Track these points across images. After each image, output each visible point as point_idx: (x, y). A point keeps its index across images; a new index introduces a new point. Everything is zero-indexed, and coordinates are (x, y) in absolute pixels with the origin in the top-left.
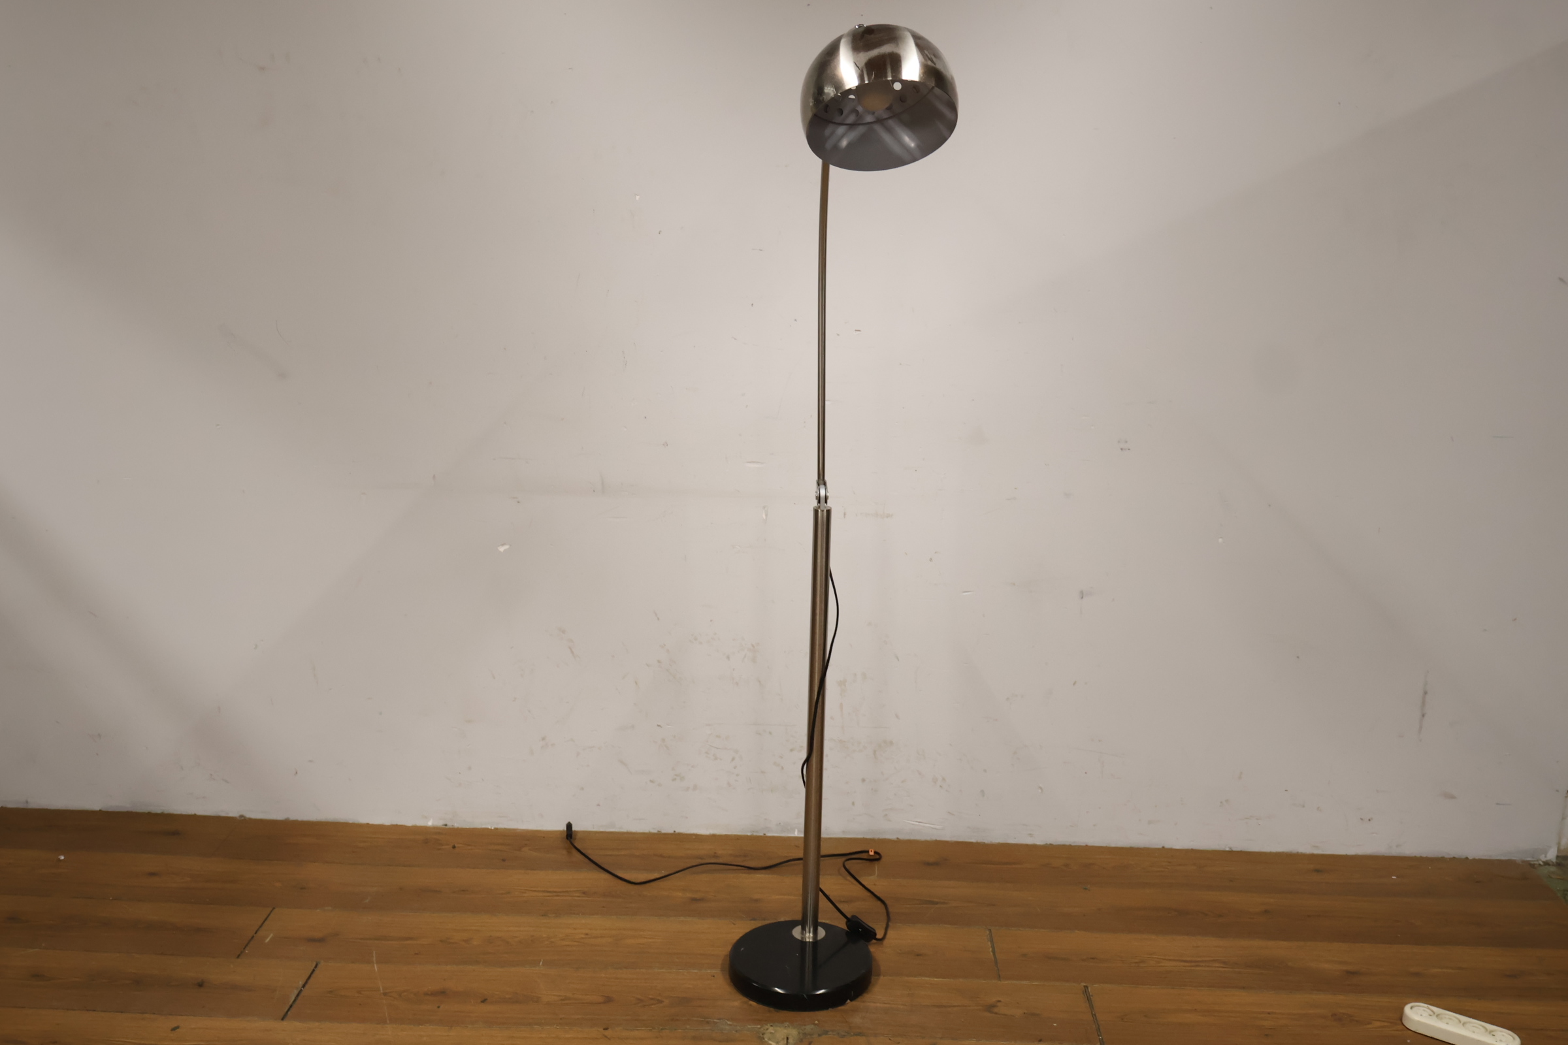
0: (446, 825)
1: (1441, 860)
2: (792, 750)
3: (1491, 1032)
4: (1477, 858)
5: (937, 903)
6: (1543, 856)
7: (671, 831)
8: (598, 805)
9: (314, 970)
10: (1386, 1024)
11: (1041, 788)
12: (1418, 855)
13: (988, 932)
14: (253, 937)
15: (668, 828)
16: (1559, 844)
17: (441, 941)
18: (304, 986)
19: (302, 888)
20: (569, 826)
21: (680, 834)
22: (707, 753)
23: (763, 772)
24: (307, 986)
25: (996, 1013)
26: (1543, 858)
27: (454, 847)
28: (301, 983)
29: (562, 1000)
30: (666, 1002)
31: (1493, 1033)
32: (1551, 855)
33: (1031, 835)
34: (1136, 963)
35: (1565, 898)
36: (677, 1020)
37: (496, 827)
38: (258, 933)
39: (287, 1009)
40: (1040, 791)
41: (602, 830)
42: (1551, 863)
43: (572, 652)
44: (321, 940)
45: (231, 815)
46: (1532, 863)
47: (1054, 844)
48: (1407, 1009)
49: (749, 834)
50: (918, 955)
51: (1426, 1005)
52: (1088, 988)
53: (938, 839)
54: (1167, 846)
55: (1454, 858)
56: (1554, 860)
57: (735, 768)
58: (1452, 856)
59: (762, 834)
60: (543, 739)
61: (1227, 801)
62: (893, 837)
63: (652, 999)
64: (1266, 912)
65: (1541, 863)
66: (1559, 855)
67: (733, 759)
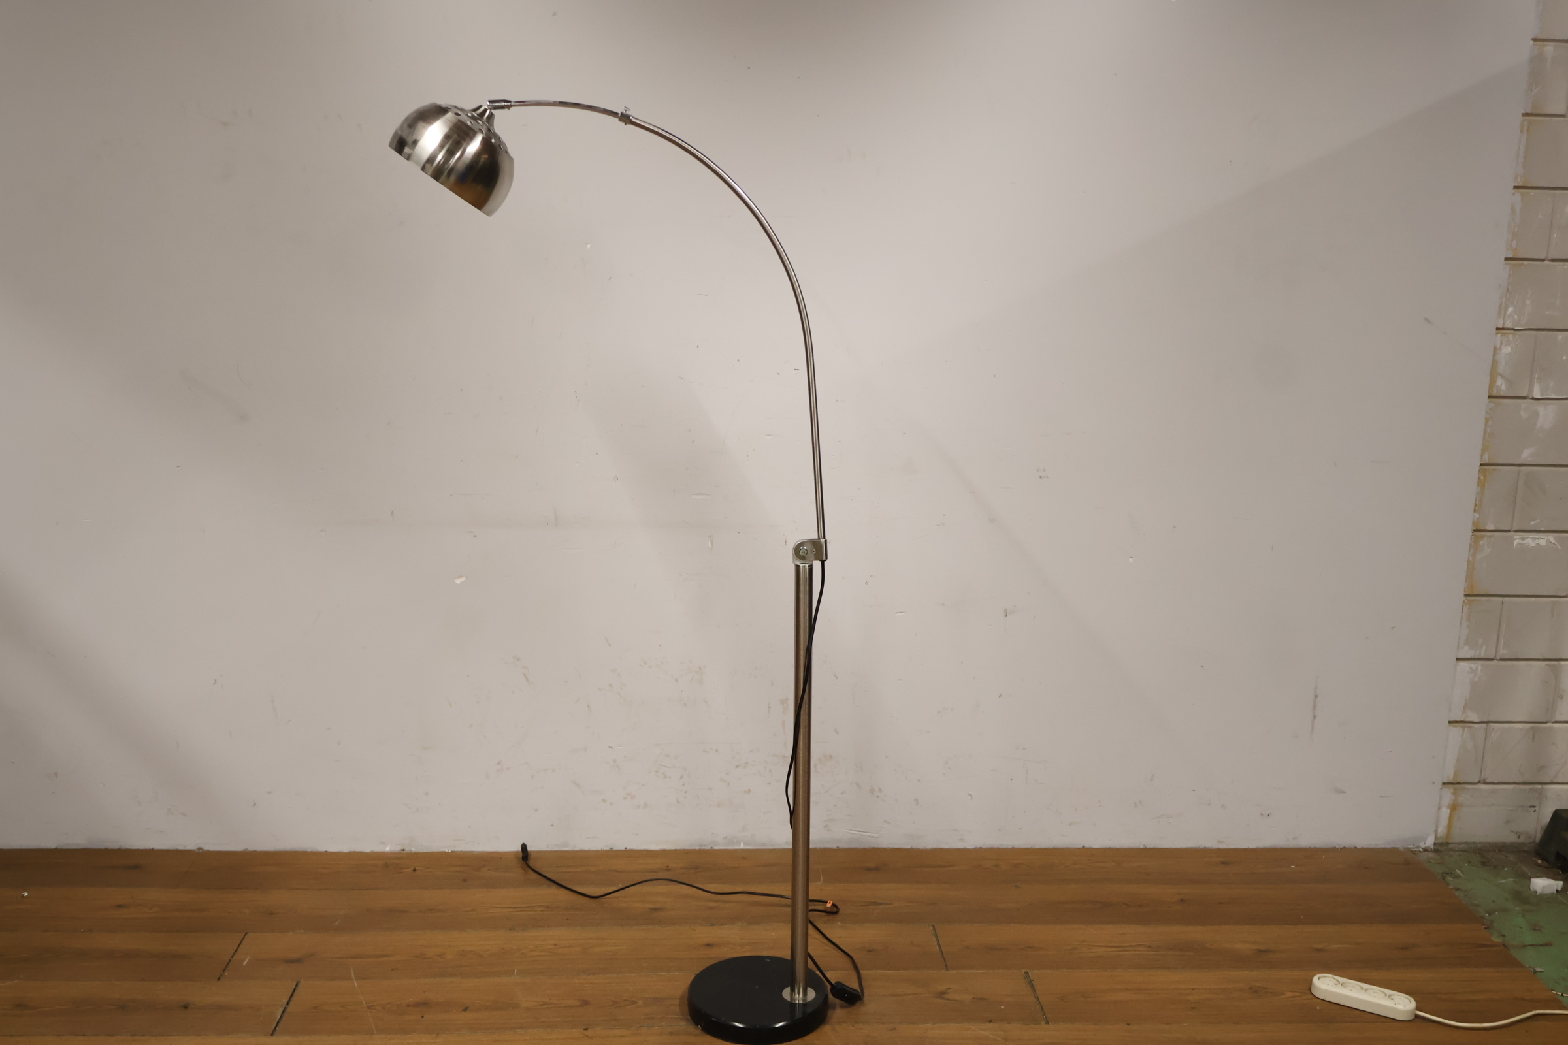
0: (404, 850)
1: (1334, 850)
2: (737, 767)
3: (1390, 996)
4: (1365, 847)
5: (881, 904)
6: (1423, 843)
7: (622, 848)
8: (552, 825)
9: (295, 989)
10: (1297, 994)
11: (970, 795)
12: (1312, 847)
13: (932, 928)
14: (230, 961)
15: (620, 845)
16: (1436, 831)
17: (416, 957)
18: (288, 1004)
19: (271, 914)
20: (524, 847)
21: (632, 851)
22: (656, 771)
23: (710, 789)
24: (291, 1004)
25: (948, 999)
26: (1422, 845)
27: (415, 870)
28: (285, 1001)
29: (541, 1005)
30: (640, 1002)
31: (1392, 997)
32: (1430, 842)
33: (961, 840)
34: (1070, 950)
35: (1444, 879)
36: (653, 1018)
37: (453, 850)
38: (234, 957)
39: (274, 1026)
40: (970, 798)
41: (555, 849)
42: (1429, 850)
43: (527, 679)
44: (298, 961)
45: (188, 848)
46: (1413, 850)
47: (983, 847)
48: (1315, 980)
49: (697, 848)
50: (870, 951)
51: (1331, 976)
52: (1028, 973)
53: (875, 846)
54: (1086, 846)
55: (1344, 847)
56: (1432, 847)
57: (684, 785)
58: (1342, 847)
59: (709, 848)
60: (499, 763)
61: (1140, 802)
62: (834, 846)
63: (625, 1000)
64: (1182, 901)
65: (1421, 850)
66: (1436, 842)
67: (682, 777)
